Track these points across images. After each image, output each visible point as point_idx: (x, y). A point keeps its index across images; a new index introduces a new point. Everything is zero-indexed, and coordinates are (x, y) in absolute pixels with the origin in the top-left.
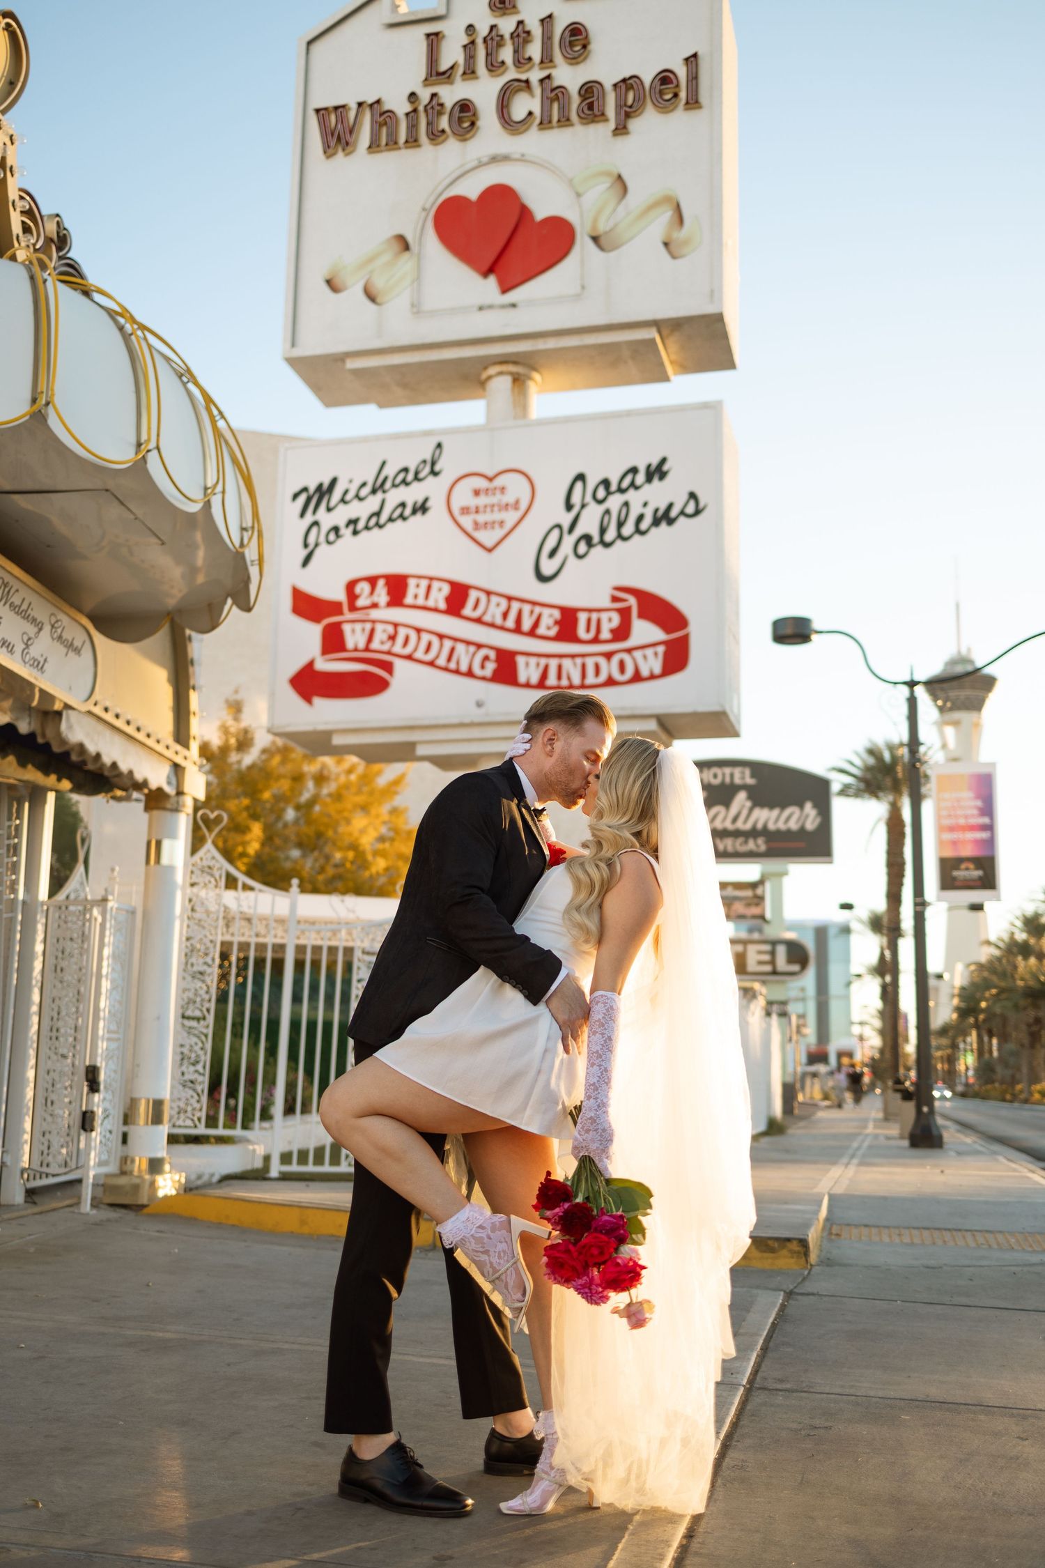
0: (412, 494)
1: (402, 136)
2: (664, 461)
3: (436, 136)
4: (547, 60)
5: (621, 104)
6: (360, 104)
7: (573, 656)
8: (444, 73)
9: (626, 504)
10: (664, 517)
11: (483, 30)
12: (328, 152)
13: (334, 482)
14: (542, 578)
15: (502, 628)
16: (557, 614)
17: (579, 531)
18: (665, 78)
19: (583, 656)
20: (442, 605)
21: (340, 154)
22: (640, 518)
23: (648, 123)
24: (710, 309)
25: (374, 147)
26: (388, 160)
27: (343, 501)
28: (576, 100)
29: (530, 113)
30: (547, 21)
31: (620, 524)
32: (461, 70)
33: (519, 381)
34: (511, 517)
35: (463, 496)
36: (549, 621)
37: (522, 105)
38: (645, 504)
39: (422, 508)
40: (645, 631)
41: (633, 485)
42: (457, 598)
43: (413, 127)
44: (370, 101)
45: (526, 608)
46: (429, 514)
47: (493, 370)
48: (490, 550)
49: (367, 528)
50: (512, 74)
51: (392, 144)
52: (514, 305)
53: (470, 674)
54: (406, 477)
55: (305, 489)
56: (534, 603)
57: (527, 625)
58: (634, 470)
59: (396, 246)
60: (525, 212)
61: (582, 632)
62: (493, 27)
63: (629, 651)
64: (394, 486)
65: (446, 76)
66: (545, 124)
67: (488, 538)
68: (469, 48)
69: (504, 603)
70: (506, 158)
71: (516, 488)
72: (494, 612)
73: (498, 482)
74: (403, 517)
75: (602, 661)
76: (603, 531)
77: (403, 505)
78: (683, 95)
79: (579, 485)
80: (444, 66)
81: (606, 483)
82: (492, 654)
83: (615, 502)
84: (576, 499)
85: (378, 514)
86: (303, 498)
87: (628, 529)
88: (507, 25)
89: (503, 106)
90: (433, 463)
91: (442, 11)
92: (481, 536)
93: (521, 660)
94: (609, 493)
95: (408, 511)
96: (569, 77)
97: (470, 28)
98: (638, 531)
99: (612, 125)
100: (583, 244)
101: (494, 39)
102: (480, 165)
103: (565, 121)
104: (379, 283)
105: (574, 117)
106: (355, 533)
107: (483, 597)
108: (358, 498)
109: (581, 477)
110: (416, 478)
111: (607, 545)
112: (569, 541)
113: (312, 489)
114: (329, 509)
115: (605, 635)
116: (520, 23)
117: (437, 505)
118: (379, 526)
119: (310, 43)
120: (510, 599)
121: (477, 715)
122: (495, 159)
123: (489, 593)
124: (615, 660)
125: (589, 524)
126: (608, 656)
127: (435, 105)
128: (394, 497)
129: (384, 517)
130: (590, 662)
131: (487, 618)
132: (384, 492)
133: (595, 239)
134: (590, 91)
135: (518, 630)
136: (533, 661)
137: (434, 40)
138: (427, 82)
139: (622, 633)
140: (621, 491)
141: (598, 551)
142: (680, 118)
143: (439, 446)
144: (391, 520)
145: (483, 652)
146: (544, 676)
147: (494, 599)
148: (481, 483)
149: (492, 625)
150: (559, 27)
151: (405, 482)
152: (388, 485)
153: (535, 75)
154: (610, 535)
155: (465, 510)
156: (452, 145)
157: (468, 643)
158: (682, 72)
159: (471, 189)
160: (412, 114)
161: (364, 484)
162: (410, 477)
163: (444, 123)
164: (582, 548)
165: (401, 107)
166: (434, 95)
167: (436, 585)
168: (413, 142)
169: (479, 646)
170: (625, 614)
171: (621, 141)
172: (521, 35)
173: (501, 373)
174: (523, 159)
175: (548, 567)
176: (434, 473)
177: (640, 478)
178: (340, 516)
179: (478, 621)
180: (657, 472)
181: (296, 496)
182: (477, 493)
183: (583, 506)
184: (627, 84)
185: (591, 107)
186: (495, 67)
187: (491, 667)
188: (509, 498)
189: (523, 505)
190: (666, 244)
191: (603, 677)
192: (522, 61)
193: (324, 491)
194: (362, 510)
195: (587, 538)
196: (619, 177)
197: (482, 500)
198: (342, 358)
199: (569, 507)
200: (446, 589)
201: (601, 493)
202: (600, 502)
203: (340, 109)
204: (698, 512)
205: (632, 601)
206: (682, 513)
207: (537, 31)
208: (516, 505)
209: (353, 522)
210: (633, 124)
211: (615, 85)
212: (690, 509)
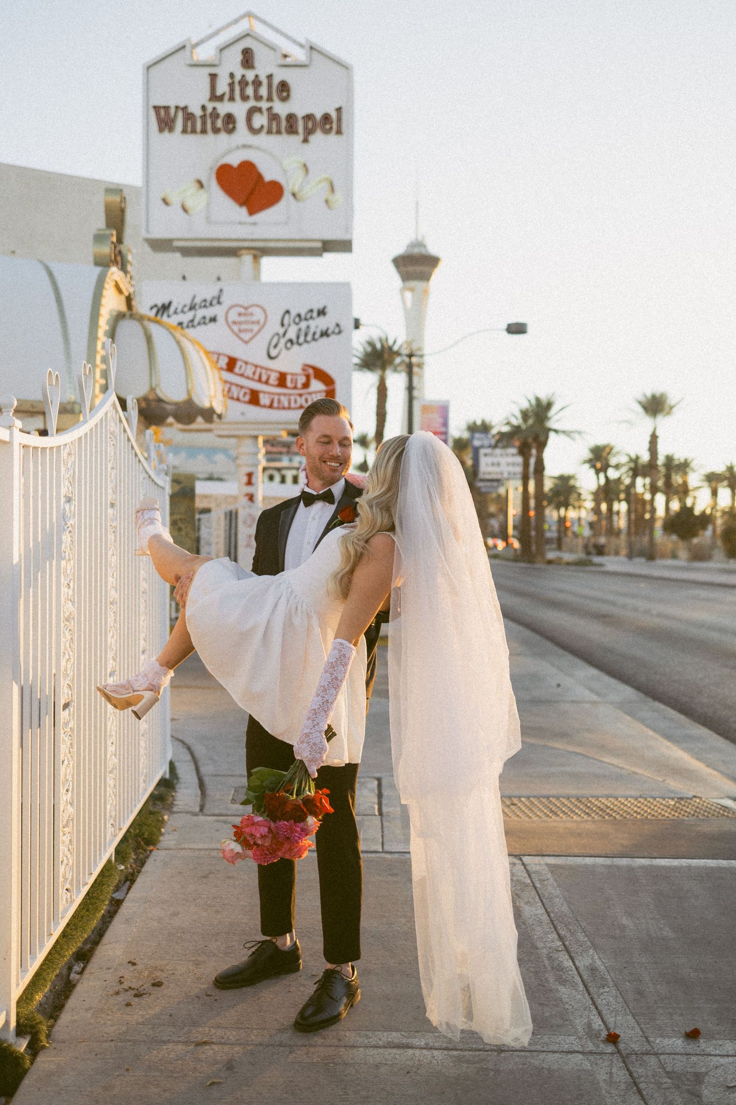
0: (209, 312)
1: (199, 127)
2: (325, 308)
3: (216, 131)
4: (270, 99)
5: (306, 128)
6: (177, 107)
7: (285, 395)
8: (219, 97)
9: (308, 327)
10: (325, 334)
11: (238, 78)
12: (161, 130)
13: (170, 303)
14: (271, 357)
15: (253, 379)
16: (277, 375)
17: (288, 336)
18: (326, 118)
19: (290, 395)
20: (225, 366)
21: (166, 131)
22: (314, 334)
23: (318, 138)
24: (345, 237)
25: (184, 131)
26: (190, 138)
27: (175, 312)
28: (284, 124)
29: (262, 127)
30: (270, 77)
31: (306, 335)
32: (227, 97)
33: (256, 258)
34: (256, 328)
35: (233, 316)
36: (274, 377)
37: (260, 120)
38: (317, 327)
39: (213, 320)
40: (317, 386)
41: (311, 318)
42: (232, 364)
43: (204, 123)
44: (182, 105)
45: (264, 371)
46: (218, 323)
47: (244, 252)
48: (246, 342)
49: (188, 327)
50: (252, 103)
51: (194, 131)
52: (255, 224)
53: (238, 399)
54: (206, 304)
55: (156, 306)
56: (267, 369)
57: (264, 378)
58: (311, 311)
59: (197, 185)
60: (260, 177)
61: (289, 384)
62: (243, 76)
63: (310, 393)
64: (200, 307)
65: (220, 98)
66: (269, 132)
67: (246, 336)
68: (231, 85)
69: (253, 369)
70: (250, 147)
71: (258, 315)
72: (249, 371)
73: (250, 310)
74: (205, 323)
75: (298, 399)
76: (298, 337)
77: (204, 318)
78: (335, 126)
79: (287, 317)
80: (219, 92)
81: (299, 315)
82: (248, 391)
83: (303, 325)
84: (286, 322)
85: (192, 321)
86: (155, 310)
87: (309, 338)
88: (250, 75)
89: (249, 119)
90: (219, 298)
91: (217, 62)
92: (243, 335)
93: (261, 396)
94: (300, 320)
95: (207, 321)
96: (281, 109)
97: (232, 75)
98: (314, 339)
99: (301, 137)
100: (287, 196)
101: (243, 83)
102: (238, 148)
103: (279, 132)
104: (189, 204)
105: (283, 129)
106: (182, 328)
107: (244, 365)
108: (182, 311)
109: (288, 312)
110: (211, 304)
111: (300, 344)
112: (283, 341)
113: (160, 305)
114: (169, 316)
115: (299, 385)
116: (257, 76)
117: (221, 319)
118: (193, 326)
119: (149, 68)
120: (256, 366)
121: (242, 419)
122: (244, 146)
123: (246, 363)
124: (303, 398)
125: (292, 334)
126: (301, 395)
127: (215, 115)
128: (201, 313)
129: (196, 322)
130: (292, 398)
131: (246, 374)
132: (196, 310)
133: (294, 195)
134: (291, 117)
135: (260, 380)
136: (267, 396)
137: (213, 77)
138: (211, 100)
139: (306, 385)
140: (306, 319)
141: (296, 348)
142: (332, 138)
143: (221, 291)
144: (199, 324)
145: (243, 391)
146: (272, 402)
147: (249, 367)
148: (242, 310)
149: (248, 378)
150: (276, 81)
151: (205, 306)
152: (197, 307)
153: (264, 105)
154: (302, 339)
155: (234, 323)
156: (223, 136)
157: (237, 385)
158: (334, 115)
159: (235, 160)
160: (203, 117)
161: (185, 306)
162: (208, 304)
163: (219, 123)
164: (289, 345)
165: (198, 112)
166: (214, 109)
167: (221, 358)
168: (204, 131)
169: (242, 387)
170: (308, 377)
171: (305, 146)
172: (257, 83)
173: (247, 254)
174: (258, 148)
175: (273, 353)
176: (219, 303)
177: (315, 314)
178: (174, 320)
179: (242, 375)
180: (322, 312)
181: (152, 308)
182: (240, 314)
183: (289, 325)
184: (309, 117)
185: (291, 126)
186: (245, 98)
187: (247, 398)
188: (255, 318)
189: (262, 322)
190: (327, 201)
191: (298, 405)
192: (258, 98)
193: (165, 308)
194: (186, 318)
195: (291, 341)
196: (305, 165)
197: (242, 319)
198: (170, 241)
199: (282, 325)
200: (226, 360)
201: (297, 320)
202: (297, 324)
203: (167, 108)
204: (340, 332)
205: (311, 371)
206: (333, 332)
207: (265, 82)
208: (258, 322)
209: (180, 324)
210: (312, 138)
211: (303, 118)
212: (337, 330)
